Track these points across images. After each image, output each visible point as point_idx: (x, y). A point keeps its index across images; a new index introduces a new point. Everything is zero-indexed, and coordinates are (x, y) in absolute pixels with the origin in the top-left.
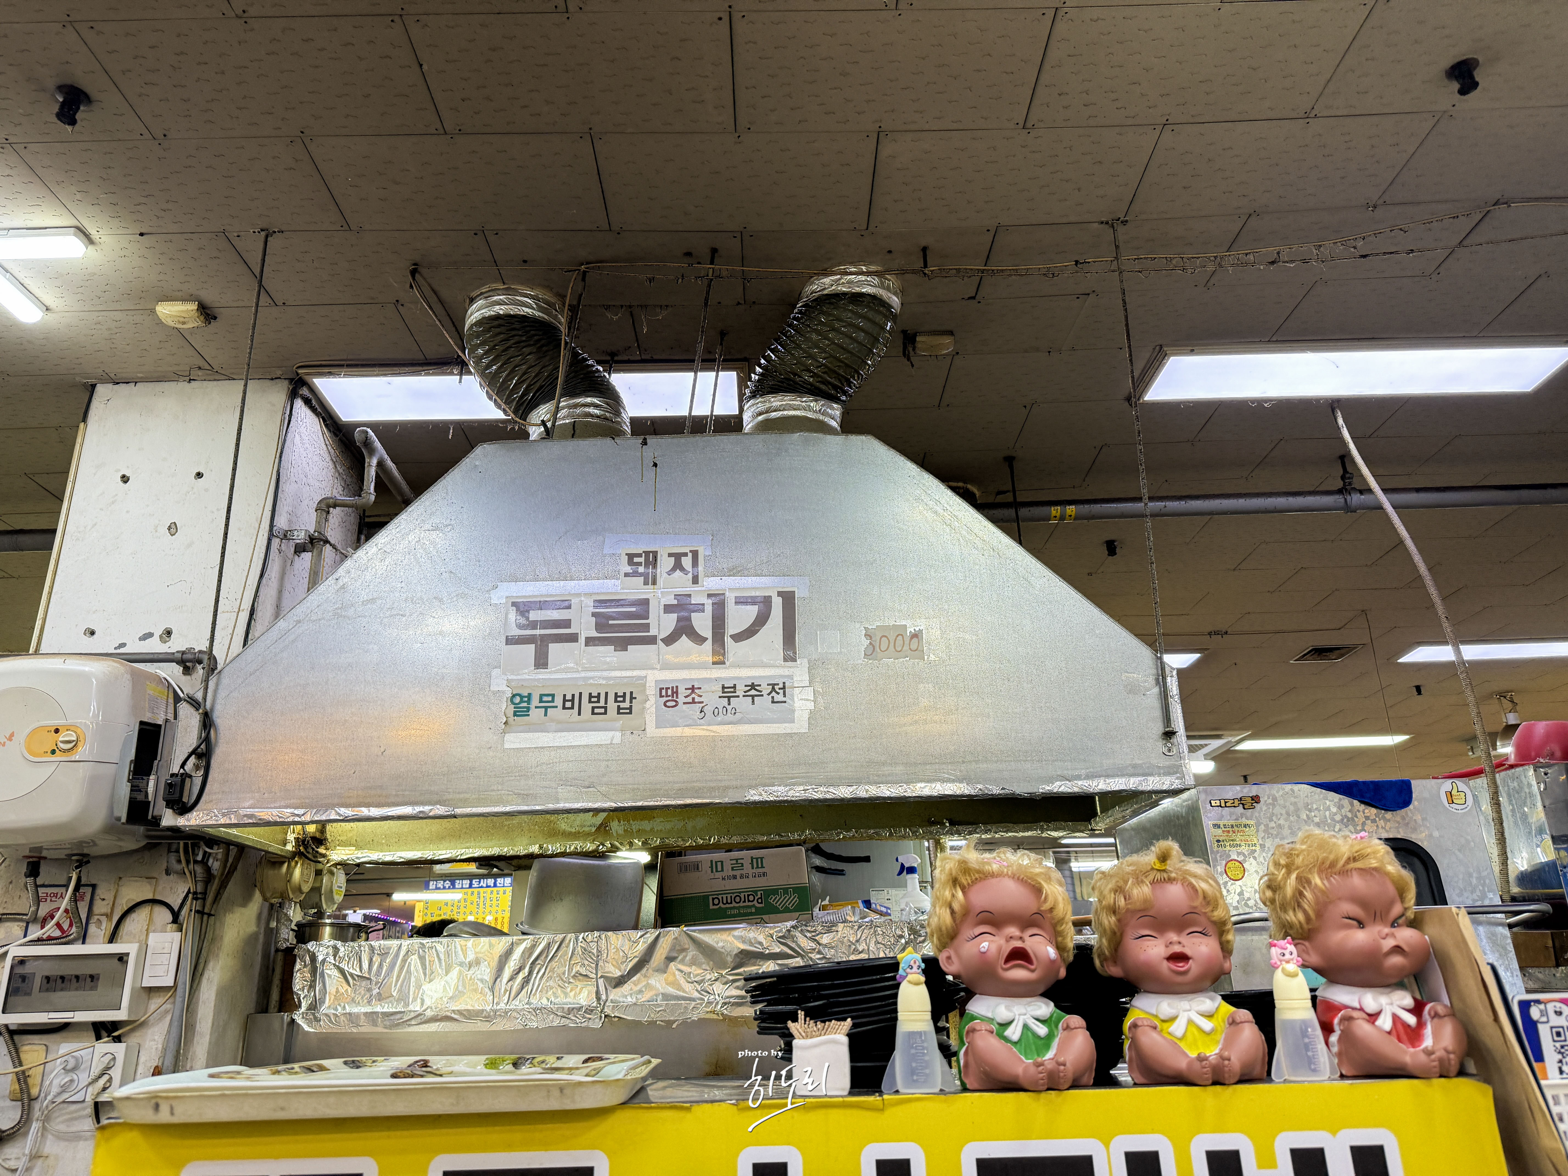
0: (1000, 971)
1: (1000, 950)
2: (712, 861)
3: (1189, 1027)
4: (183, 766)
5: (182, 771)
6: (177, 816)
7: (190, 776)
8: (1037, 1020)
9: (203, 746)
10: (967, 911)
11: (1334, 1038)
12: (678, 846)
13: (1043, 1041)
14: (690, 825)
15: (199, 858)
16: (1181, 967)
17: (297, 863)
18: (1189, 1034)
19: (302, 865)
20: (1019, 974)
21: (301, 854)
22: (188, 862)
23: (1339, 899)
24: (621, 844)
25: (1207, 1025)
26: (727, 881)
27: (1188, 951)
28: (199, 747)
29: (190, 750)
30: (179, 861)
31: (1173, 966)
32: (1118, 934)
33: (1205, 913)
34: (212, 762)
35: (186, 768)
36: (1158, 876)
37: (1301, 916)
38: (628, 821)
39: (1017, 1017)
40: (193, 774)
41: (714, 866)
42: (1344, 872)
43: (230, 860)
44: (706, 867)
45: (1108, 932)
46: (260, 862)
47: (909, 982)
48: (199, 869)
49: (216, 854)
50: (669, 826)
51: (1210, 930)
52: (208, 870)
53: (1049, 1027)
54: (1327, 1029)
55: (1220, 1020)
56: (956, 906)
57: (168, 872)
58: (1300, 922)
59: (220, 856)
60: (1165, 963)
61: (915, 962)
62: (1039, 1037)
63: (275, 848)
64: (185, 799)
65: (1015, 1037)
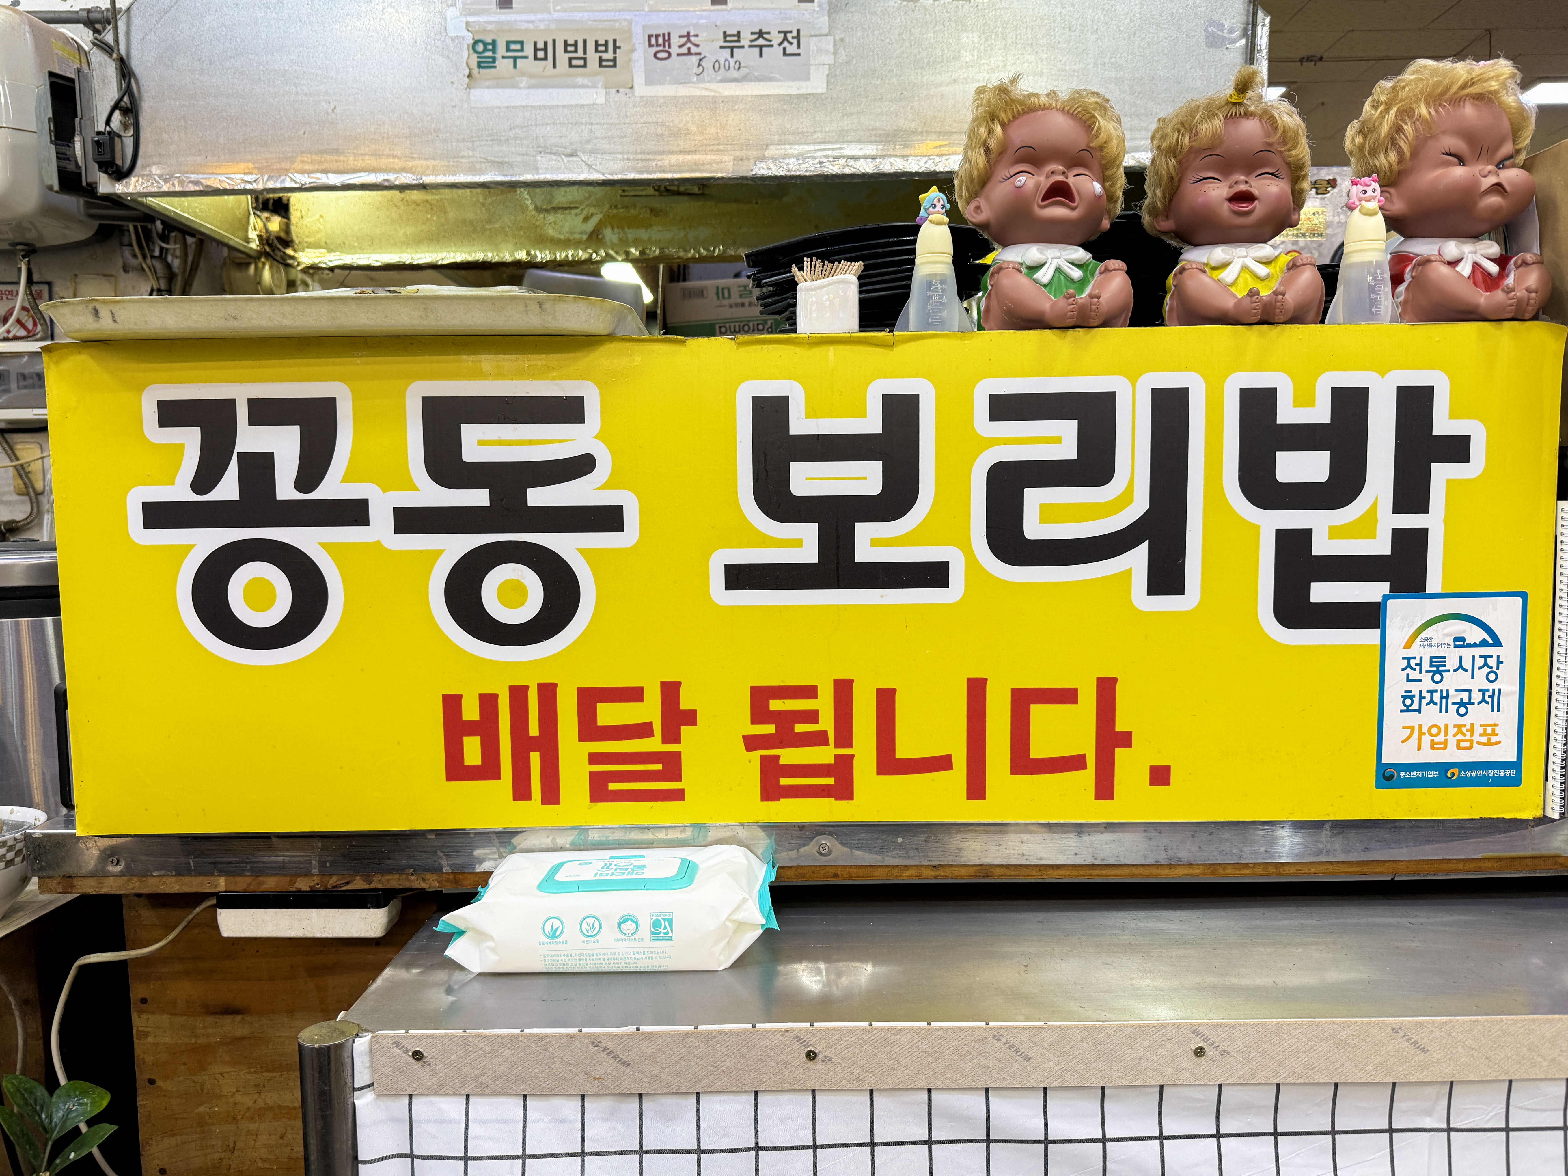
0: (1036, 209)
1: (1038, 185)
2: (718, 288)
3: (1242, 274)
4: (108, 122)
5: (108, 129)
6: (113, 182)
7: (120, 136)
8: (1072, 264)
9: (126, 99)
10: (1003, 149)
11: (1402, 288)
12: (679, 257)
13: (1076, 285)
14: (692, 235)
15: (157, 253)
16: (1245, 207)
17: (264, 264)
18: (1240, 280)
19: (271, 267)
20: (1058, 212)
21: (267, 255)
22: (144, 257)
23: (1444, 132)
24: (617, 253)
25: (1262, 270)
26: (734, 309)
27: (1255, 192)
28: (121, 99)
29: (112, 103)
30: (135, 256)
31: (1236, 208)
32: (1176, 180)
33: (1281, 152)
34: (141, 119)
35: (112, 125)
36: (1234, 110)
37: (1393, 157)
38: (623, 229)
39: (1050, 260)
40: (122, 134)
41: (720, 292)
42: (1457, 101)
43: (190, 258)
44: (711, 293)
45: (1165, 178)
46: (225, 263)
47: (931, 221)
48: (158, 265)
49: (174, 249)
50: (668, 235)
51: (1284, 172)
52: (169, 266)
53: (1085, 272)
54: (1397, 280)
55: (1278, 269)
56: (992, 144)
57: (126, 269)
58: (1390, 164)
59: (178, 253)
60: (1226, 205)
61: (939, 201)
62: (1072, 281)
63: (235, 240)
64: (119, 162)
65: (1045, 280)
